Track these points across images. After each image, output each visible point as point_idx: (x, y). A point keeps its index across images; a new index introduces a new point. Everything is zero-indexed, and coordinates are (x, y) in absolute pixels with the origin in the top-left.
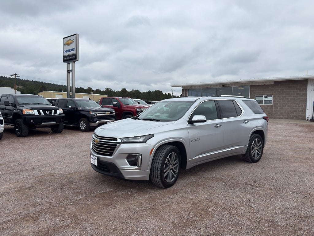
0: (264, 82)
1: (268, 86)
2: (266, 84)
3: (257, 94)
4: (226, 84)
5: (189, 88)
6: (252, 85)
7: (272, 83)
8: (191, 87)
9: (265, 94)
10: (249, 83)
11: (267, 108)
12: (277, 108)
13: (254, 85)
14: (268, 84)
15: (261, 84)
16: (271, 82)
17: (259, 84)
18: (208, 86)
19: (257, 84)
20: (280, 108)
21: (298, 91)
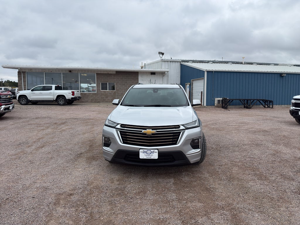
0: (107, 71)
1: (111, 74)
2: (109, 73)
3: (102, 81)
4: (73, 70)
5: (27, 71)
6: (97, 73)
7: (114, 73)
8: (31, 69)
9: (109, 81)
10: (95, 71)
11: (111, 94)
12: (119, 94)
13: (99, 73)
14: (111, 73)
15: (105, 73)
16: (113, 71)
17: (104, 73)
18: (52, 70)
19: (102, 73)
20: (121, 94)
21: (133, 80)
